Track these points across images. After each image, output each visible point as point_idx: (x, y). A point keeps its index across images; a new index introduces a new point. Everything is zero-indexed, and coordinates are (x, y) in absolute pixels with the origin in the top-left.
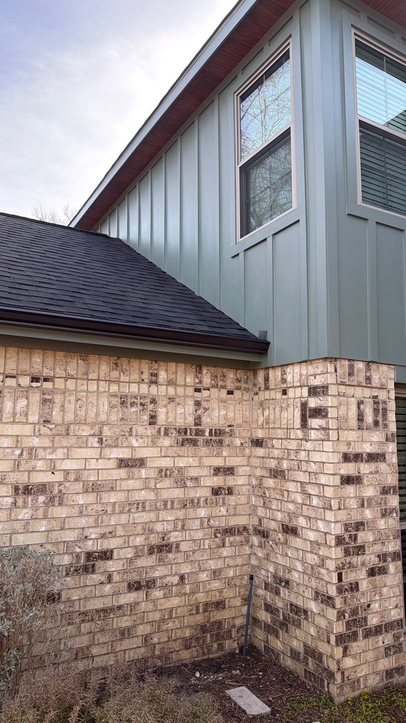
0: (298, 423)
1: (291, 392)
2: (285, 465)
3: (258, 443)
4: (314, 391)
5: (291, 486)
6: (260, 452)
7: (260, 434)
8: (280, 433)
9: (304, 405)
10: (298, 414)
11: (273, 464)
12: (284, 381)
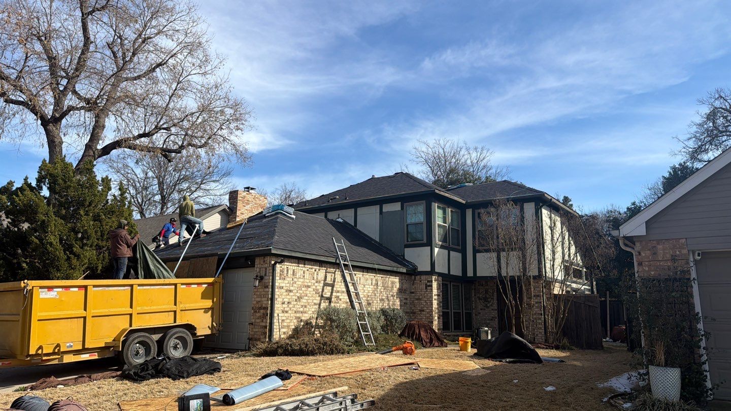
0: (424, 288)
1: (422, 282)
2: (421, 297)
3: (413, 293)
4: (428, 281)
5: (422, 302)
6: (413, 295)
7: (413, 291)
8: (419, 290)
9: (426, 284)
10: (424, 286)
11: (417, 297)
12: (421, 279)
